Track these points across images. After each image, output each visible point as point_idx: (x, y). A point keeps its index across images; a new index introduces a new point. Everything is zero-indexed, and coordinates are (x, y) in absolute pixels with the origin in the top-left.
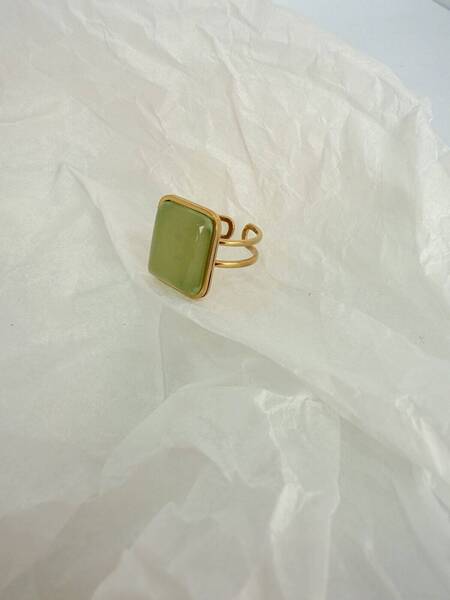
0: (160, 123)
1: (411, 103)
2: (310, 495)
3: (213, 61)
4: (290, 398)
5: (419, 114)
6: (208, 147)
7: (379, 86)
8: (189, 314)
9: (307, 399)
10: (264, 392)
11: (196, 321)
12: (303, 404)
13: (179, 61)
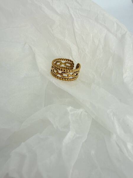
0: (53, 31)
1: (124, 31)
2: (78, 135)
3: (68, 14)
4: (78, 110)
5: (127, 34)
6: (65, 39)
7: (115, 25)
8: (54, 82)
9: (83, 111)
10: (70, 107)
11: (55, 84)
12: (81, 112)
13: (59, 13)
